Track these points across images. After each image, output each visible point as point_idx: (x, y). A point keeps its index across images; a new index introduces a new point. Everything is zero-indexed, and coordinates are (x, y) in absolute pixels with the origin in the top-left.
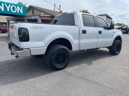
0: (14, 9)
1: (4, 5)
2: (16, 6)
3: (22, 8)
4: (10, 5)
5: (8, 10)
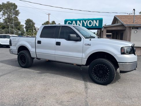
0: (90, 23)
1: (83, 22)
2: (93, 20)
3: (98, 21)
4: (87, 21)
5: (85, 25)
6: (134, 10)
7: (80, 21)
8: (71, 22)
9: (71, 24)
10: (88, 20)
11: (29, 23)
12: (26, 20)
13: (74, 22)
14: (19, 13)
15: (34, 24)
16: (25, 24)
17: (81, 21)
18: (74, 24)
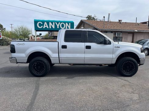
0: (63, 26)
1: (55, 24)
2: (65, 23)
3: (70, 24)
4: (59, 23)
5: (58, 27)
6: (104, 17)
7: (52, 23)
8: (42, 23)
9: (43, 25)
10: (61, 23)
13: (46, 23)
17: (54, 23)
18: (46, 25)
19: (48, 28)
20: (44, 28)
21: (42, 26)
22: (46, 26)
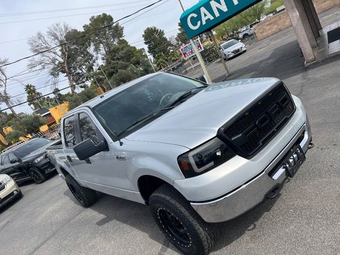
11: (153, 36)
12: (144, 34)
13: (203, 10)
14: (122, 29)
15: (161, 33)
16: (146, 43)
18: (205, 15)
19: (212, 18)
20: (204, 23)
21: (199, 23)
22: (207, 18)
